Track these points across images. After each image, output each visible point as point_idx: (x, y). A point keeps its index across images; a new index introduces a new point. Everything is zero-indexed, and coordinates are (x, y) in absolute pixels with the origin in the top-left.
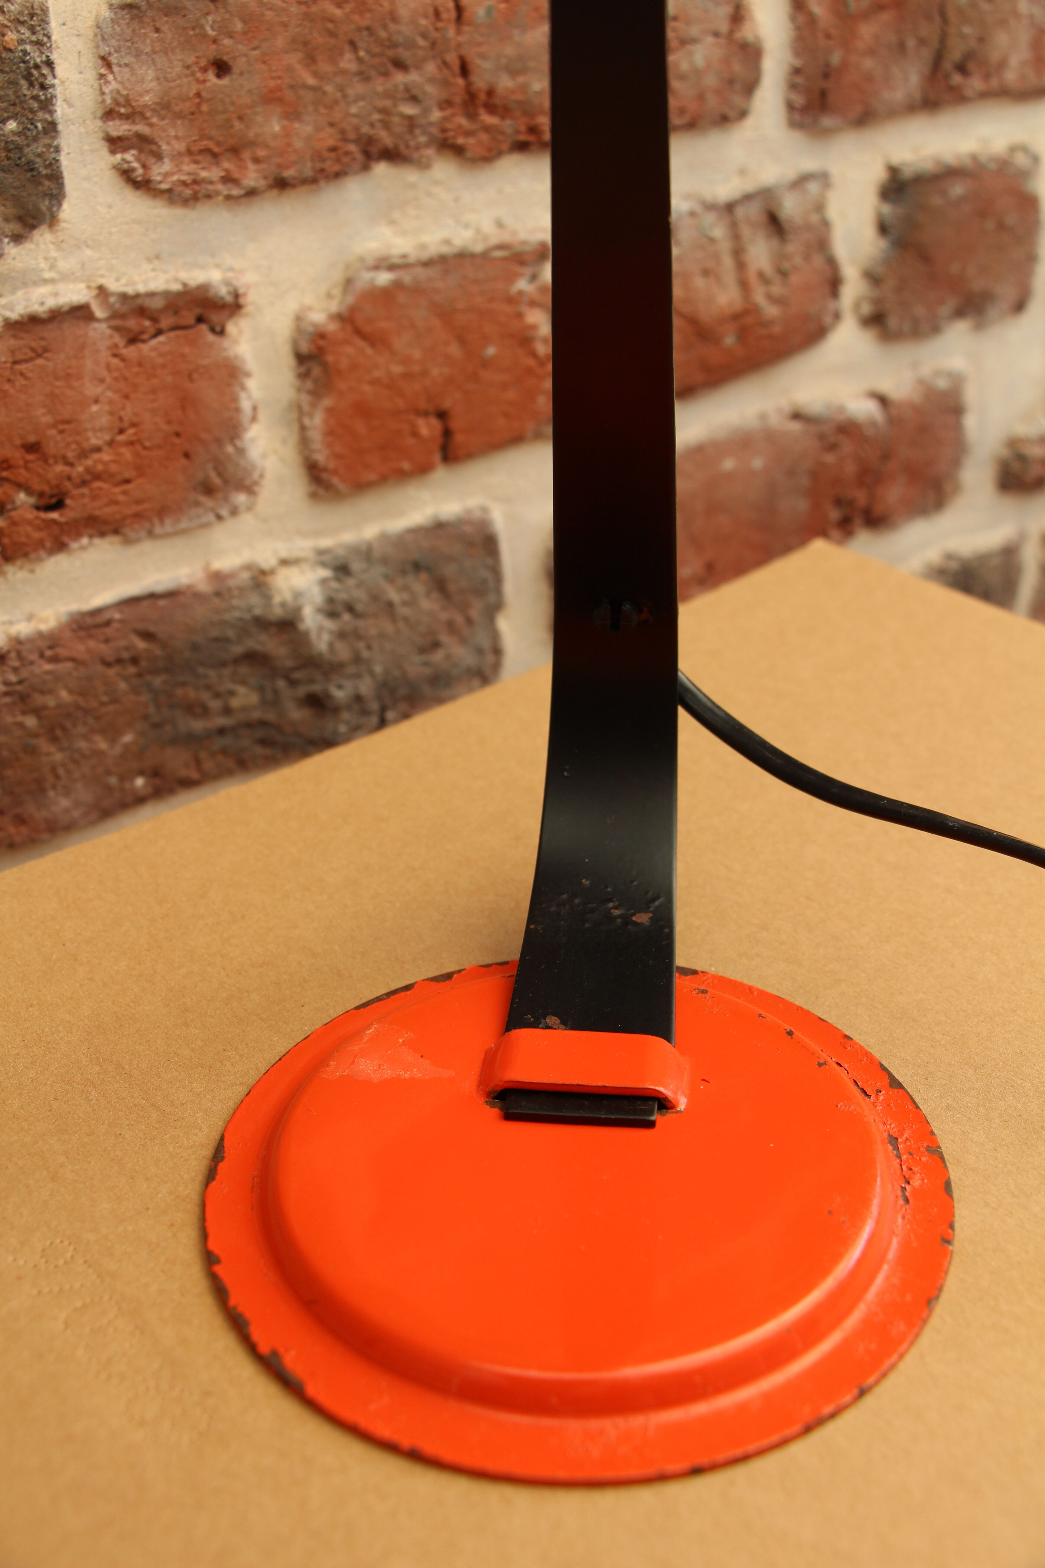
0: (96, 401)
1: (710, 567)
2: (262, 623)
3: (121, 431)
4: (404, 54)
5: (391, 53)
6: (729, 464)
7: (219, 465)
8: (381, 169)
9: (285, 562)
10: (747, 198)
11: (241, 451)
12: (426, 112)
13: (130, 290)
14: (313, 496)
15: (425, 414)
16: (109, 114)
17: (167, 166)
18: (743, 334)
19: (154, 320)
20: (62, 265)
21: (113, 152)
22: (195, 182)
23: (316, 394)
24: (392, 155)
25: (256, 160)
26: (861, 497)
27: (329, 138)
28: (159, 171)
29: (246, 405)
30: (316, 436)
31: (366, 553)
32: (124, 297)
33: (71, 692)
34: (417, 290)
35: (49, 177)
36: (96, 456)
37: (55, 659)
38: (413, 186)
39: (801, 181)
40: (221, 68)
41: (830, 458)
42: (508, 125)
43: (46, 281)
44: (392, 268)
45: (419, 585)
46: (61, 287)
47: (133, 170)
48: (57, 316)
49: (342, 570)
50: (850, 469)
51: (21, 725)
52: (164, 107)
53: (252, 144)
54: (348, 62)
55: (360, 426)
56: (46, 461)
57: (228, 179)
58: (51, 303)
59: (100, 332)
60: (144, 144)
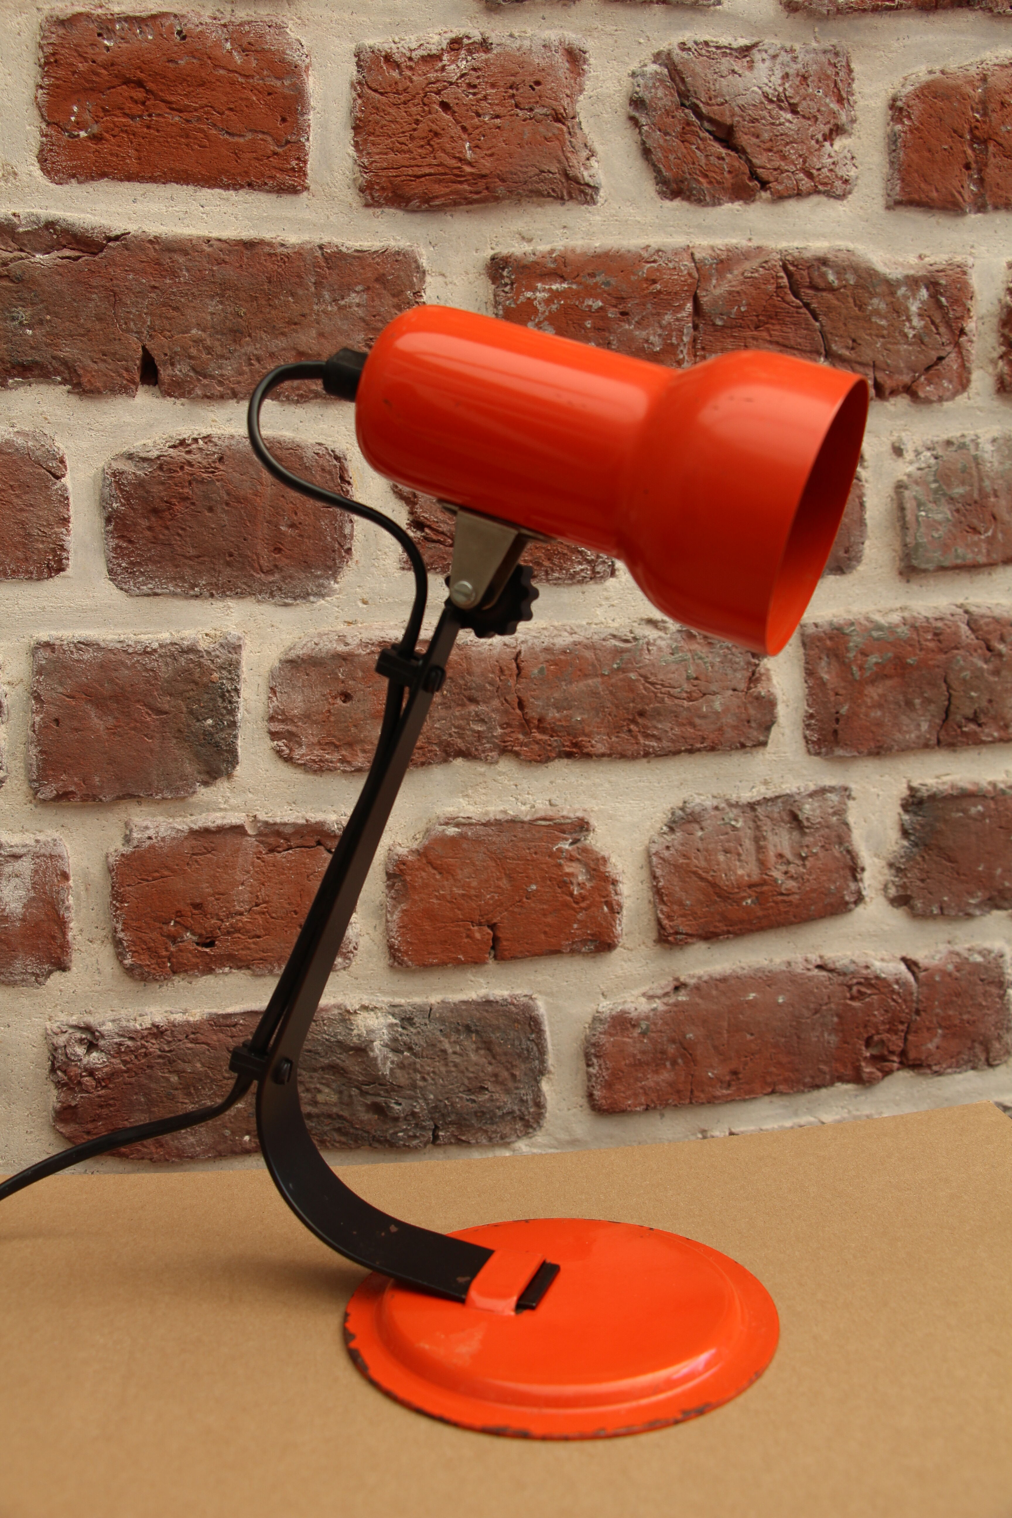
0: (243, 884)
1: (735, 1075)
2: (343, 1046)
3: (257, 905)
4: (475, 694)
5: (467, 693)
6: (752, 996)
8: (459, 762)
9: (365, 1008)
10: (769, 801)
12: (491, 729)
13: (271, 821)
14: (391, 967)
15: (480, 924)
16: (272, 719)
17: (304, 750)
18: (760, 898)
19: (287, 840)
20: (233, 801)
21: (273, 740)
22: (321, 761)
23: (396, 900)
24: (465, 754)
25: (364, 751)
26: (896, 1042)
28: (299, 753)
30: (394, 926)
31: (429, 1012)
32: (266, 823)
33: (203, 1065)
34: (478, 841)
35: (227, 751)
36: (239, 917)
37: (195, 1041)
38: (483, 774)
39: (821, 792)
40: (346, 697)
41: (856, 1005)
42: (554, 741)
43: (221, 810)
44: (457, 825)
45: (469, 1043)
46: (230, 813)
47: (283, 751)
48: (221, 830)
49: (407, 1020)
50: (879, 1016)
51: (167, 1080)
52: (307, 717)
53: (362, 741)
55: (427, 926)
56: (205, 915)
57: (345, 761)
58: (219, 822)
59: (250, 843)
60: (291, 737)
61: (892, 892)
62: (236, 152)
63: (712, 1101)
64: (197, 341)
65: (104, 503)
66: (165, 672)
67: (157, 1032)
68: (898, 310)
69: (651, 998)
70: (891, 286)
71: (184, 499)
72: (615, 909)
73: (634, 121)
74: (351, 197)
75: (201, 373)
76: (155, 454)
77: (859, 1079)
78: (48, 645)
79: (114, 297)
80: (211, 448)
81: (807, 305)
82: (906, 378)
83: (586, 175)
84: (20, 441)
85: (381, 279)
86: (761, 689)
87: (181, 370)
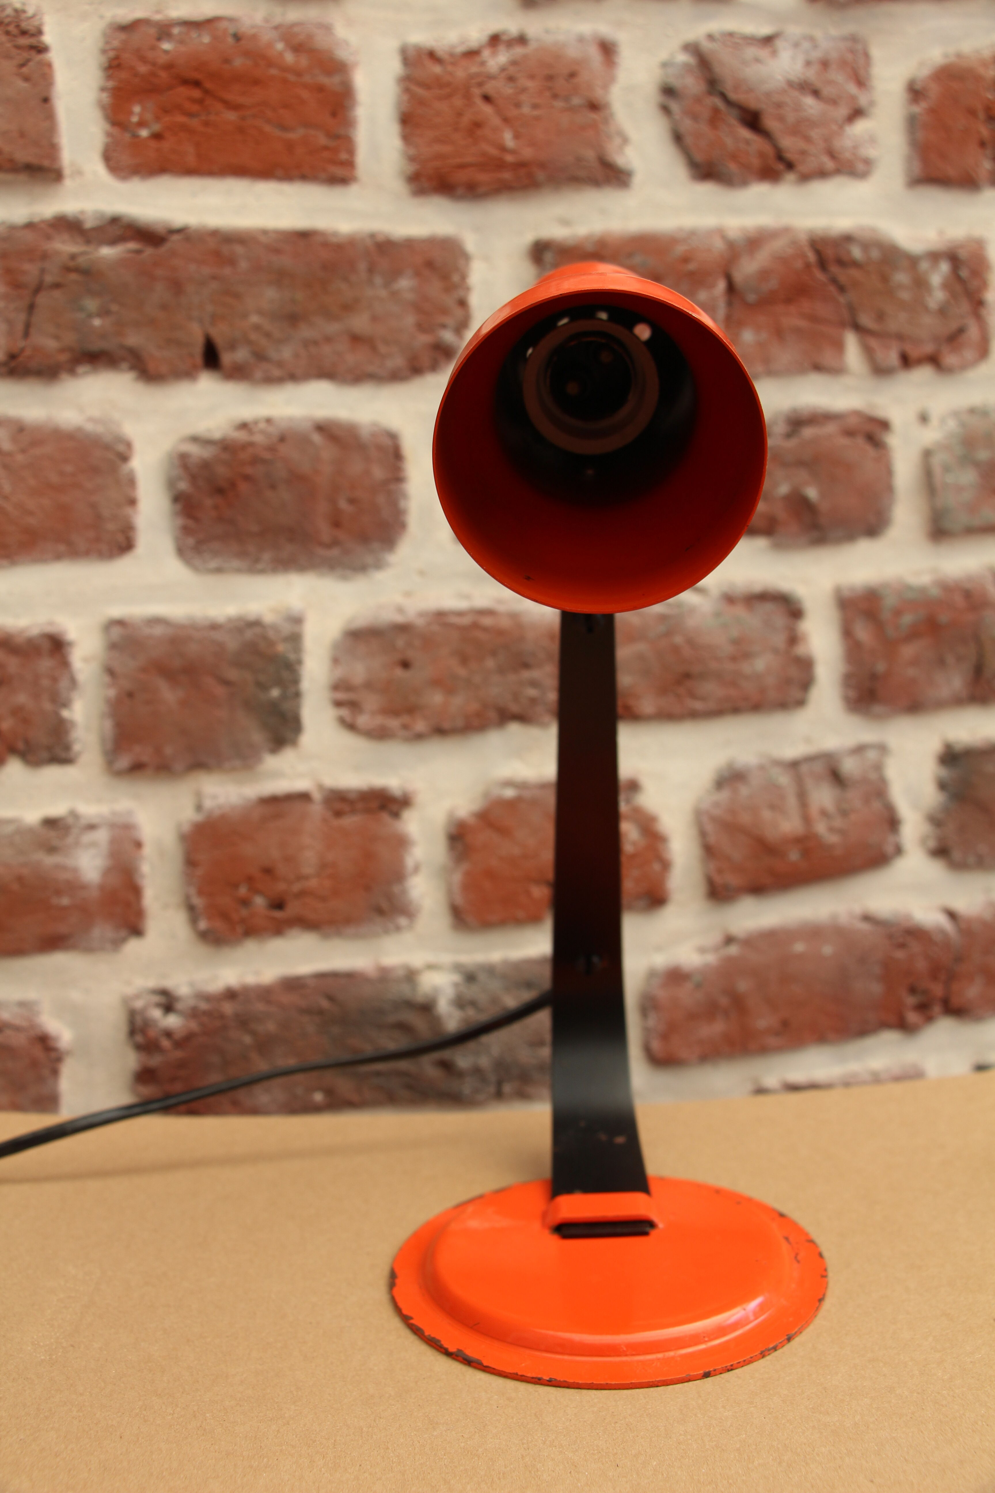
0: (310, 848)
1: (785, 1024)
2: (410, 1005)
5: (520, 659)
6: (799, 947)
7: (390, 897)
8: (513, 726)
9: (431, 967)
10: (810, 759)
11: (404, 892)
13: (337, 787)
14: (455, 928)
16: (336, 688)
17: (366, 717)
18: (806, 853)
19: (351, 805)
20: (299, 768)
21: (336, 709)
22: (384, 727)
23: (459, 860)
24: (520, 718)
25: (424, 717)
26: (938, 990)
27: (474, 706)
28: (363, 720)
29: (410, 862)
30: (456, 887)
31: (490, 970)
32: (334, 790)
33: (276, 1026)
34: (534, 802)
35: (293, 721)
36: (307, 881)
37: (268, 1003)
38: (536, 738)
39: (859, 750)
40: (405, 665)
41: (900, 954)
43: (287, 777)
44: (516, 787)
46: (296, 781)
47: (347, 719)
48: (289, 797)
49: (470, 977)
50: (921, 965)
51: (241, 1040)
52: (369, 685)
53: (422, 708)
54: (490, 663)
55: (487, 885)
56: (275, 880)
57: (405, 727)
58: (288, 789)
59: (317, 809)
60: (354, 706)
61: (932, 844)
62: (290, 146)
63: (764, 1050)
64: (257, 328)
65: (171, 483)
66: (232, 644)
67: (231, 994)
68: (920, 284)
69: (702, 950)
70: (913, 260)
71: (247, 478)
72: (666, 865)
73: (666, 110)
74: (399, 186)
75: (260, 356)
76: (217, 435)
77: (903, 1026)
78: (120, 623)
79: (177, 286)
80: (271, 430)
81: (834, 281)
82: (929, 348)
83: (620, 161)
84: (89, 427)
85: (430, 264)
86: (800, 650)
87: (241, 355)
